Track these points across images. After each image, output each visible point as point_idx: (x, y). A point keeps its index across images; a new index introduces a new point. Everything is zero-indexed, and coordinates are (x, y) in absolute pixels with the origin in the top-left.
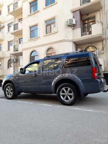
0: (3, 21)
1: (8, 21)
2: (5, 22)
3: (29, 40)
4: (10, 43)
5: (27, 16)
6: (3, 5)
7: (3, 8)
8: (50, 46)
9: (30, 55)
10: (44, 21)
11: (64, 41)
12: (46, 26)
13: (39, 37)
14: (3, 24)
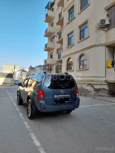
0: (54, 32)
1: (57, 31)
2: (55, 32)
3: (67, 48)
4: (58, 51)
5: (66, 25)
6: (54, 17)
7: (55, 19)
8: (82, 53)
9: (67, 62)
10: (78, 26)
11: (94, 46)
12: (80, 31)
13: (74, 44)
14: (54, 34)
